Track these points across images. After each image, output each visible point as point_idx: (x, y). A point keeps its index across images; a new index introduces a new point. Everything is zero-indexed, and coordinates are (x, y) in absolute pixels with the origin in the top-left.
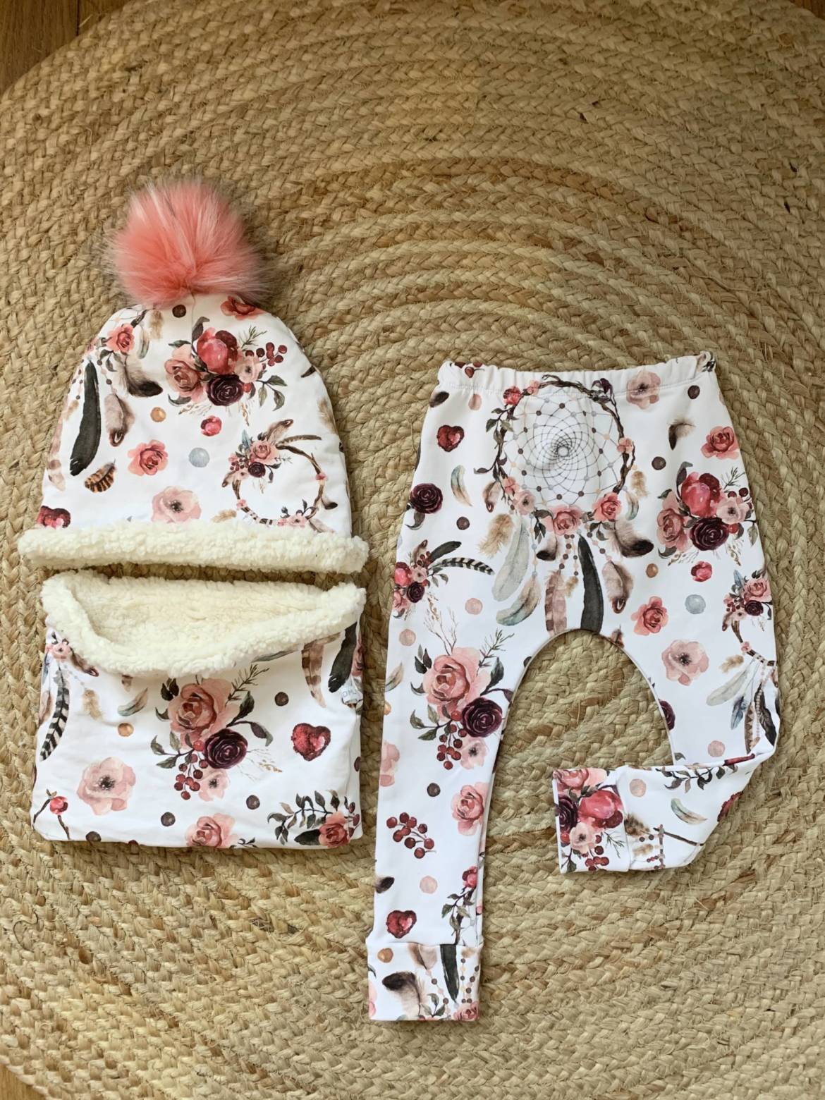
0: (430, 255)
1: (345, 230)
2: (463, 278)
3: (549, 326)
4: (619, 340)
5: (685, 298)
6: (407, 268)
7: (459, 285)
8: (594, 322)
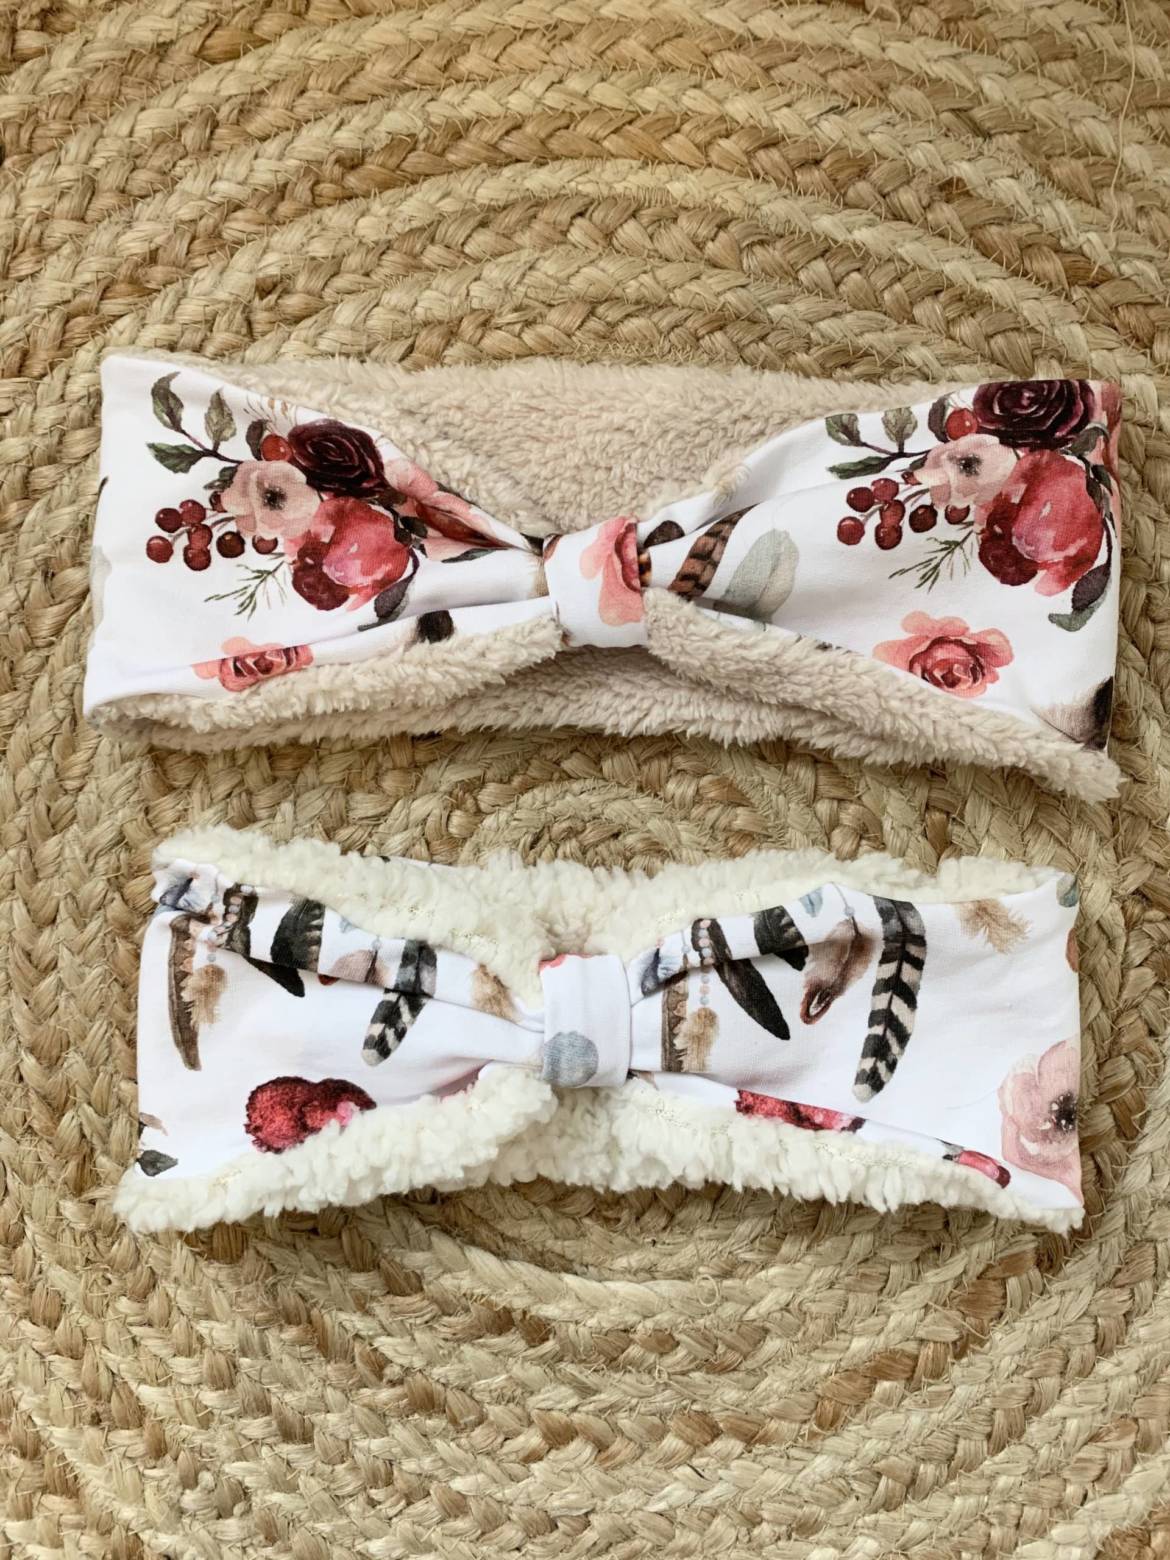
0: (360, 63)
1: (107, 29)
2: (467, 112)
3: (734, 206)
4: (945, 213)
5: (1116, 62)
6: (303, 107)
7: (457, 132)
8: (863, 173)
